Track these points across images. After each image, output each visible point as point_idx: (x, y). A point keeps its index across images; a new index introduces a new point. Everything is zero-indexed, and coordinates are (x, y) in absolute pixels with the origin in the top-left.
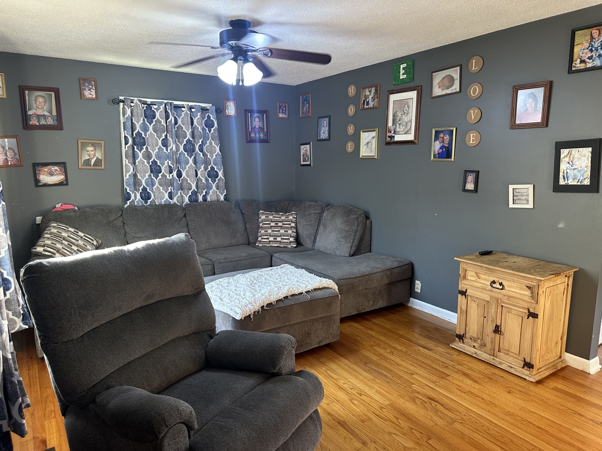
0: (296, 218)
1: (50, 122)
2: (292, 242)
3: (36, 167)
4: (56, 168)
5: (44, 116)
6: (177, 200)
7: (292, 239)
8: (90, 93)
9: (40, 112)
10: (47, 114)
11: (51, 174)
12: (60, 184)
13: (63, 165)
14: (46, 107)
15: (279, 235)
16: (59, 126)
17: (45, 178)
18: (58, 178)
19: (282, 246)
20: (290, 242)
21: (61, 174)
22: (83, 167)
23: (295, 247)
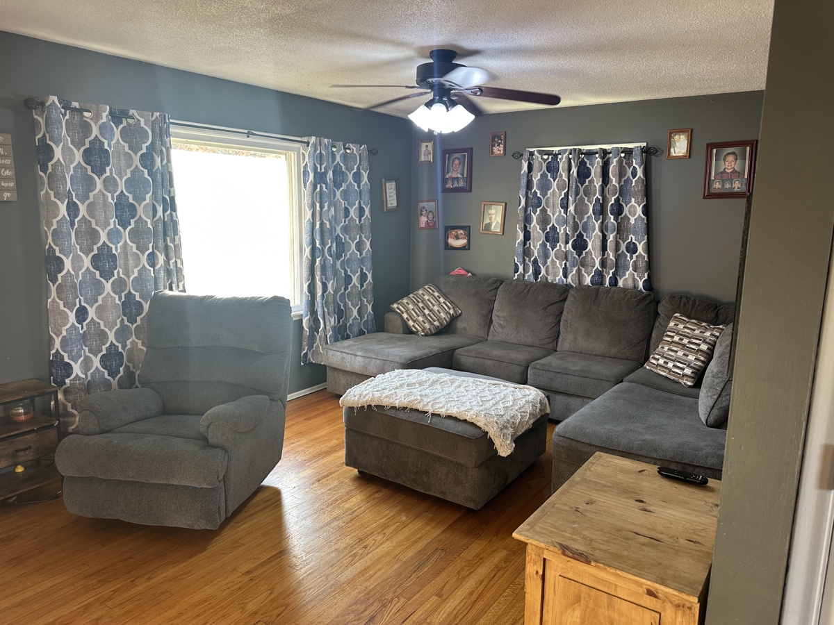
0: (717, 337)
1: (461, 184)
2: (686, 376)
3: (448, 229)
4: (462, 232)
5: (457, 178)
6: (572, 280)
7: (688, 371)
8: (499, 150)
9: (454, 175)
10: (460, 176)
11: (457, 238)
12: (463, 248)
13: (467, 229)
14: (459, 170)
15: (673, 358)
16: (468, 189)
17: (452, 242)
18: (461, 242)
19: (672, 377)
20: (684, 375)
21: (465, 238)
22: (484, 232)
23: (690, 387)
